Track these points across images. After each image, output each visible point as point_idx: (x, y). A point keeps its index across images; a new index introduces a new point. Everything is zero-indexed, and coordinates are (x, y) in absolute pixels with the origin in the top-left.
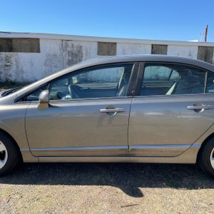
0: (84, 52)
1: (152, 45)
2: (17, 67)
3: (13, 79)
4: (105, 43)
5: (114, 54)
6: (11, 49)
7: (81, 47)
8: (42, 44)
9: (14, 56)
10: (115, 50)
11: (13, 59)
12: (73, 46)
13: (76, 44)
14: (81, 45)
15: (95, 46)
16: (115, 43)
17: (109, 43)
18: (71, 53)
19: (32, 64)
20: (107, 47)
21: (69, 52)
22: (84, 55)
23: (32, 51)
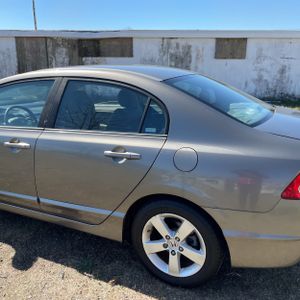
0: (194, 55)
4: (228, 39)
6: (98, 53)
7: (189, 47)
12: (178, 45)
14: (190, 43)
15: (213, 44)
16: (245, 39)
17: (234, 39)
18: (174, 57)
20: (230, 45)
21: (172, 55)
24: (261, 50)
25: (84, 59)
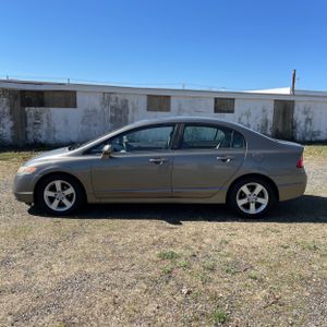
0: (130, 107)
1: (216, 99)
2: (49, 125)
3: (43, 139)
4: (156, 96)
5: (168, 110)
6: (42, 104)
7: (126, 101)
8: (79, 97)
9: (45, 112)
10: (168, 104)
11: (44, 115)
12: (117, 99)
13: (120, 97)
14: (127, 98)
15: (144, 100)
16: (169, 97)
17: (161, 96)
18: (114, 109)
19: (66, 122)
20: (158, 101)
21: (112, 107)
22: (130, 111)
23: (67, 106)
24: (180, 105)
25: (27, 109)
